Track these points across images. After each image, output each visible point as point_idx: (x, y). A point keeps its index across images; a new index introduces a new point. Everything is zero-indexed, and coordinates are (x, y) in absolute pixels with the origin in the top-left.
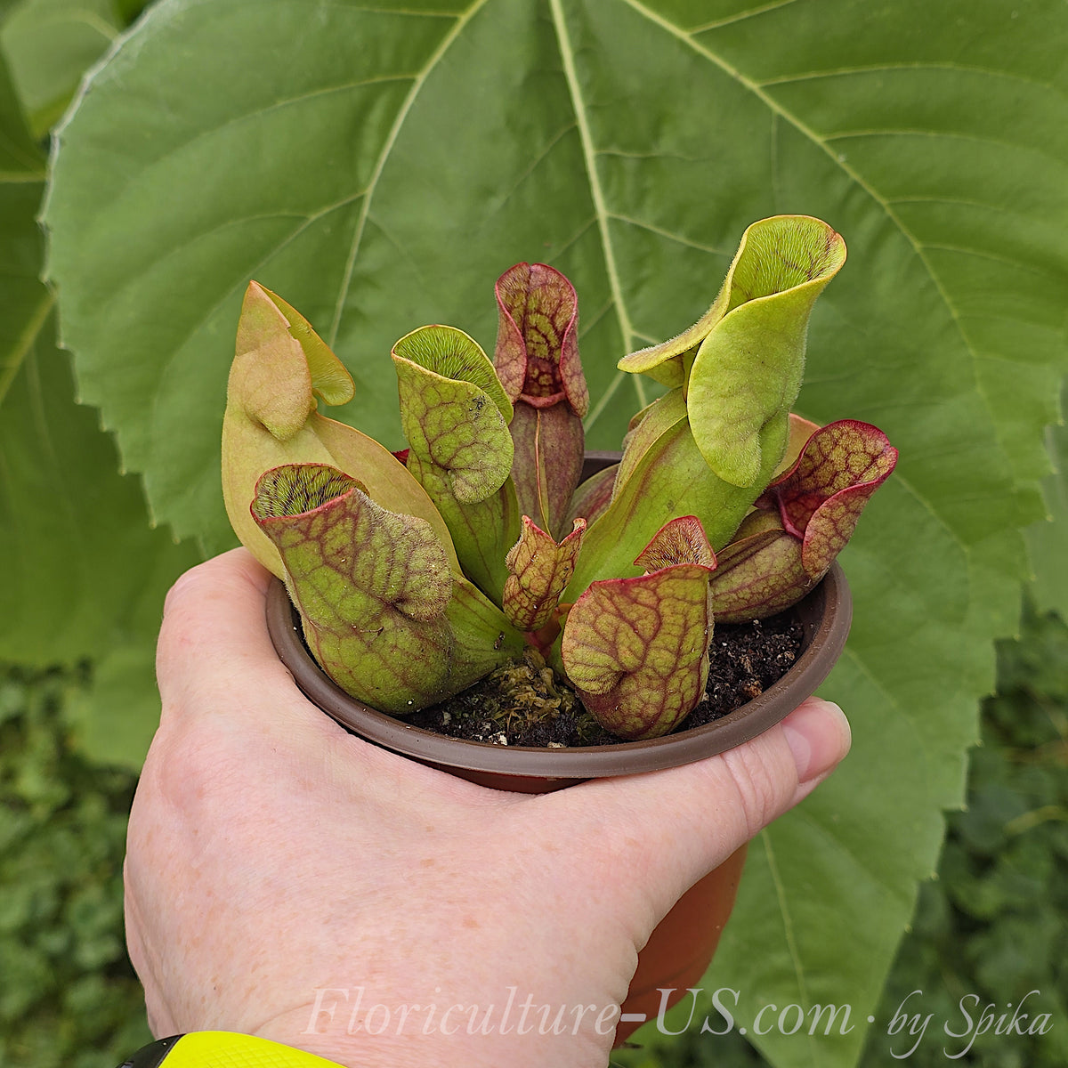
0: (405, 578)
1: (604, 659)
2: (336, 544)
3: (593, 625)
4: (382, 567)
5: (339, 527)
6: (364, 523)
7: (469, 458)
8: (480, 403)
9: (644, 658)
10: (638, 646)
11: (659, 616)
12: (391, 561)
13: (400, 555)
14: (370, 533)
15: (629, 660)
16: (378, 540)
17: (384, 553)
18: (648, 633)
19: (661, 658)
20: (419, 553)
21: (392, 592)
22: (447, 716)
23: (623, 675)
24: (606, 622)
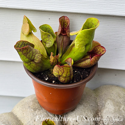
0: (34, 58)
1: (58, 74)
2: (24, 52)
3: (56, 69)
4: (31, 56)
5: (25, 50)
6: (29, 50)
7: (48, 42)
8: (49, 36)
9: (62, 75)
10: (61, 73)
11: (64, 71)
12: (32, 55)
13: (34, 55)
14: (30, 51)
15: (60, 75)
16: (31, 52)
17: (32, 54)
18: (63, 72)
19: (64, 75)
20: (37, 54)
21: (32, 59)
22: (42, 73)
23: (60, 76)
24: (58, 69)
